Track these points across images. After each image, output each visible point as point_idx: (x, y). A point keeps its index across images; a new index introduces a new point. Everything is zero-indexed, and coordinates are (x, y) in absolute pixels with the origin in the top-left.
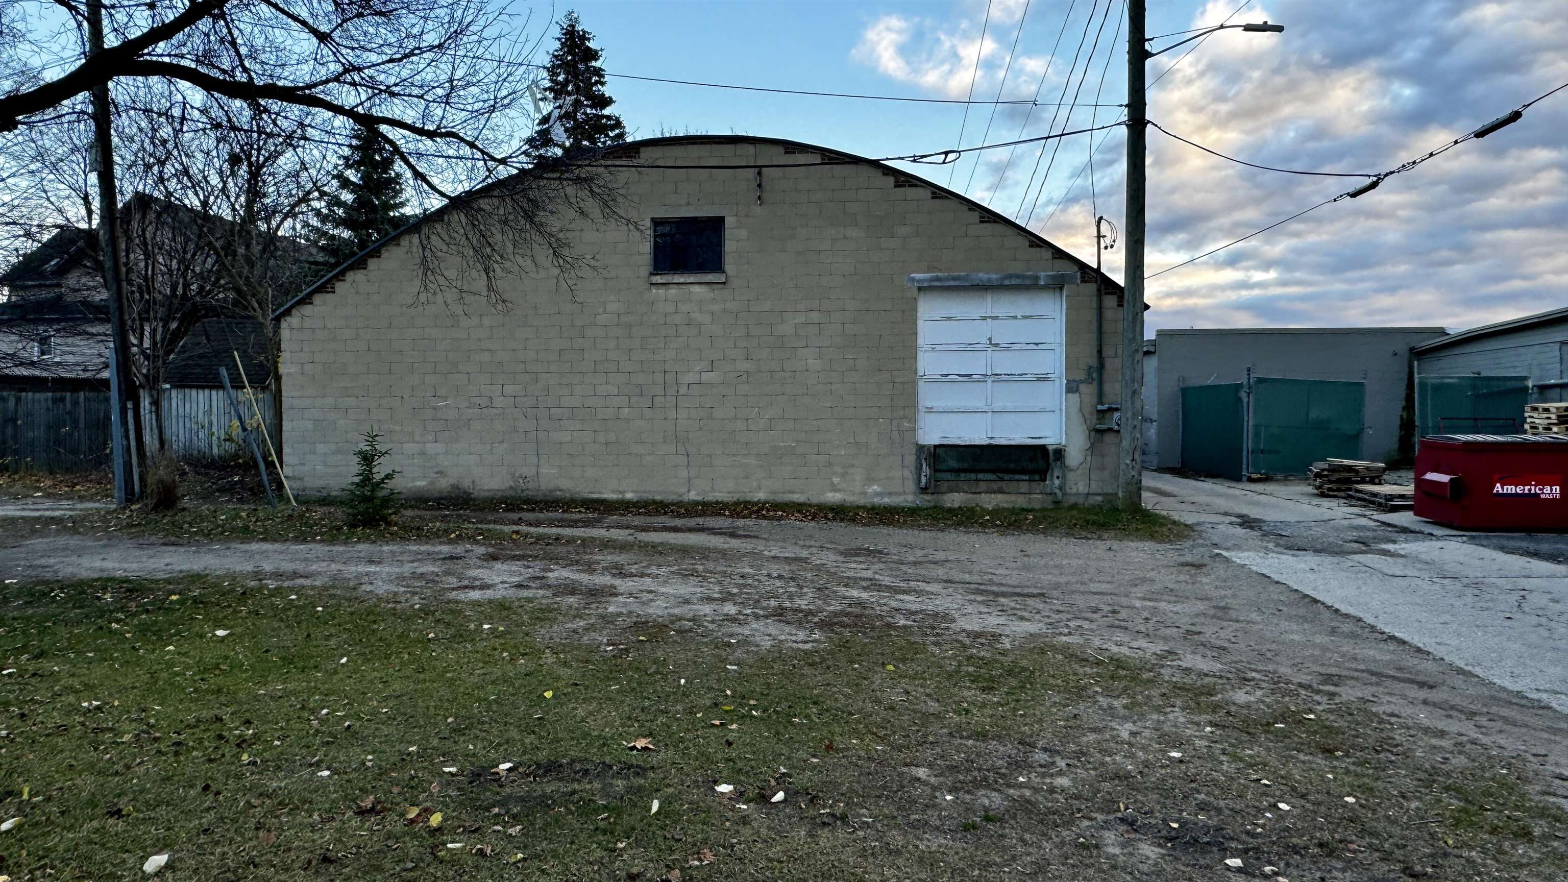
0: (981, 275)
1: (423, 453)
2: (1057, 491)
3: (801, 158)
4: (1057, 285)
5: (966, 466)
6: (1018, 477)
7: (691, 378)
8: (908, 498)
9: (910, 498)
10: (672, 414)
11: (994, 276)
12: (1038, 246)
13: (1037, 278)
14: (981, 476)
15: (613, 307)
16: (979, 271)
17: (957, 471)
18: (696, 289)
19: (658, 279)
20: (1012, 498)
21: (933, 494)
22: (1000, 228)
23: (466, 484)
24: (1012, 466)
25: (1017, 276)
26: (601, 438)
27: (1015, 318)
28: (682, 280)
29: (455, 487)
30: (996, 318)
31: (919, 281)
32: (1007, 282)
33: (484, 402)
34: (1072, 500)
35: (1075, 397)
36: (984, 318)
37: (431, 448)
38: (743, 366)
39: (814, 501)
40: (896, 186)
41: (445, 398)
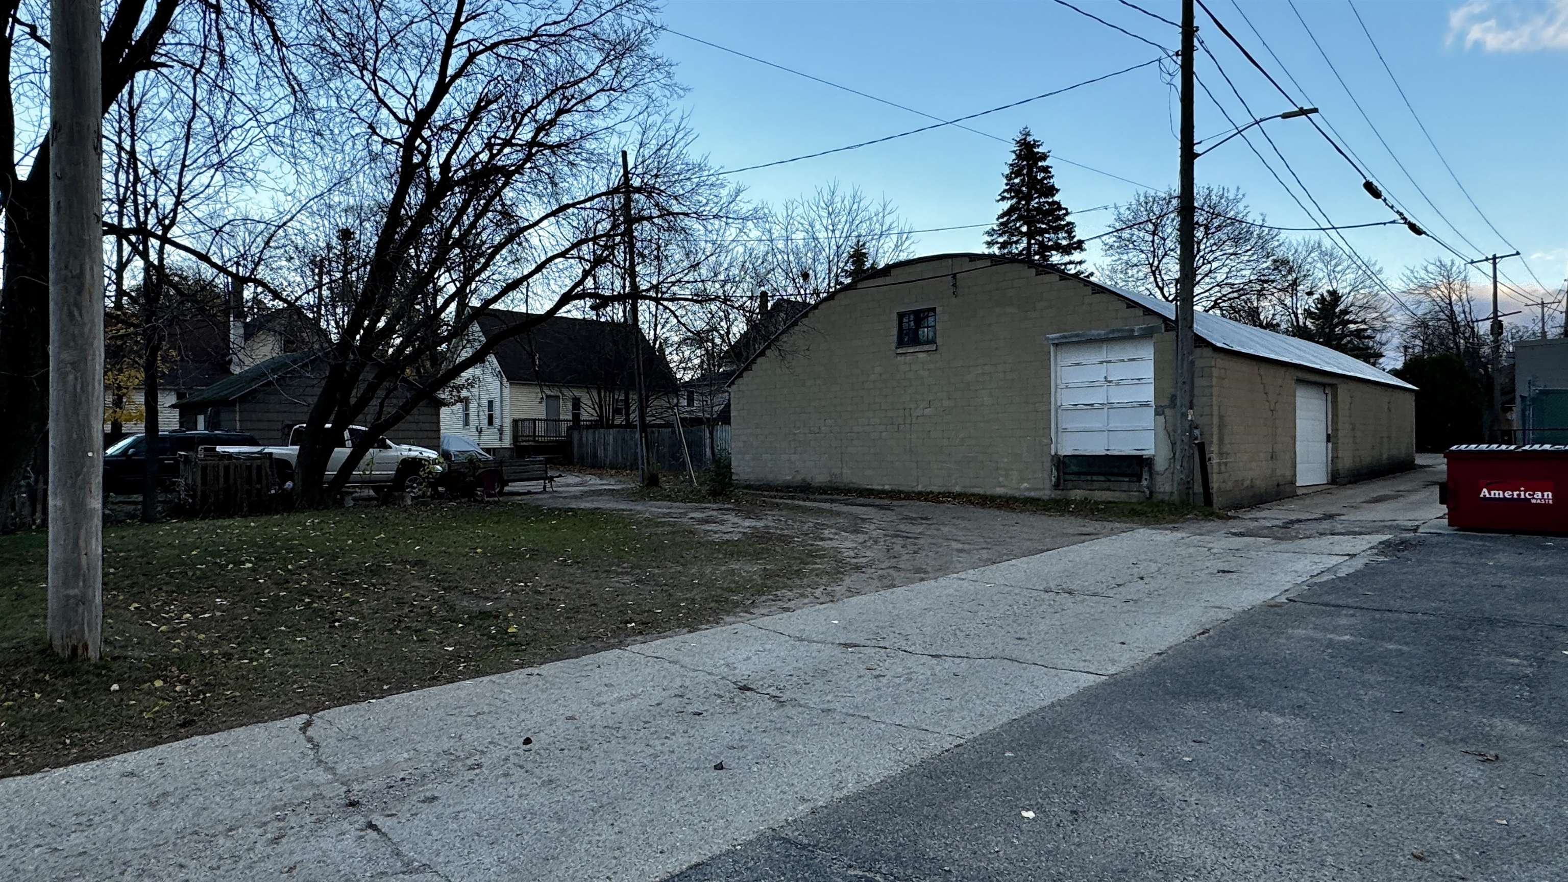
0: (1093, 332)
1: (789, 460)
2: (1146, 490)
3: (980, 264)
4: (1147, 334)
5: (1084, 470)
6: (1121, 479)
7: (919, 412)
8: (1046, 493)
9: (1048, 492)
10: (908, 436)
11: (1103, 332)
12: (1133, 307)
13: (1133, 331)
14: (1095, 478)
15: (878, 370)
16: (1090, 329)
17: (1078, 474)
18: (921, 355)
19: (899, 351)
20: (1117, 494)
21: (1063, 490)
22: (1104, 297)
23: (808, 479)
24: (1116, 470)
25: (1118, 331)
26: (872, 451)
27: (1123, 361)
28: (912, 351)
29: (804, 480)
30: (1110, 362)
31: (1053, 339)
32: (1111, 336)
33: (816, 430)
34: (1160, 497)
35: (1161, 419)
36: (1101, 363)
37: (794, 457)
38: (946, 403)
39: (988, 493)
40: (1037, 275)
41: (799, 428)
